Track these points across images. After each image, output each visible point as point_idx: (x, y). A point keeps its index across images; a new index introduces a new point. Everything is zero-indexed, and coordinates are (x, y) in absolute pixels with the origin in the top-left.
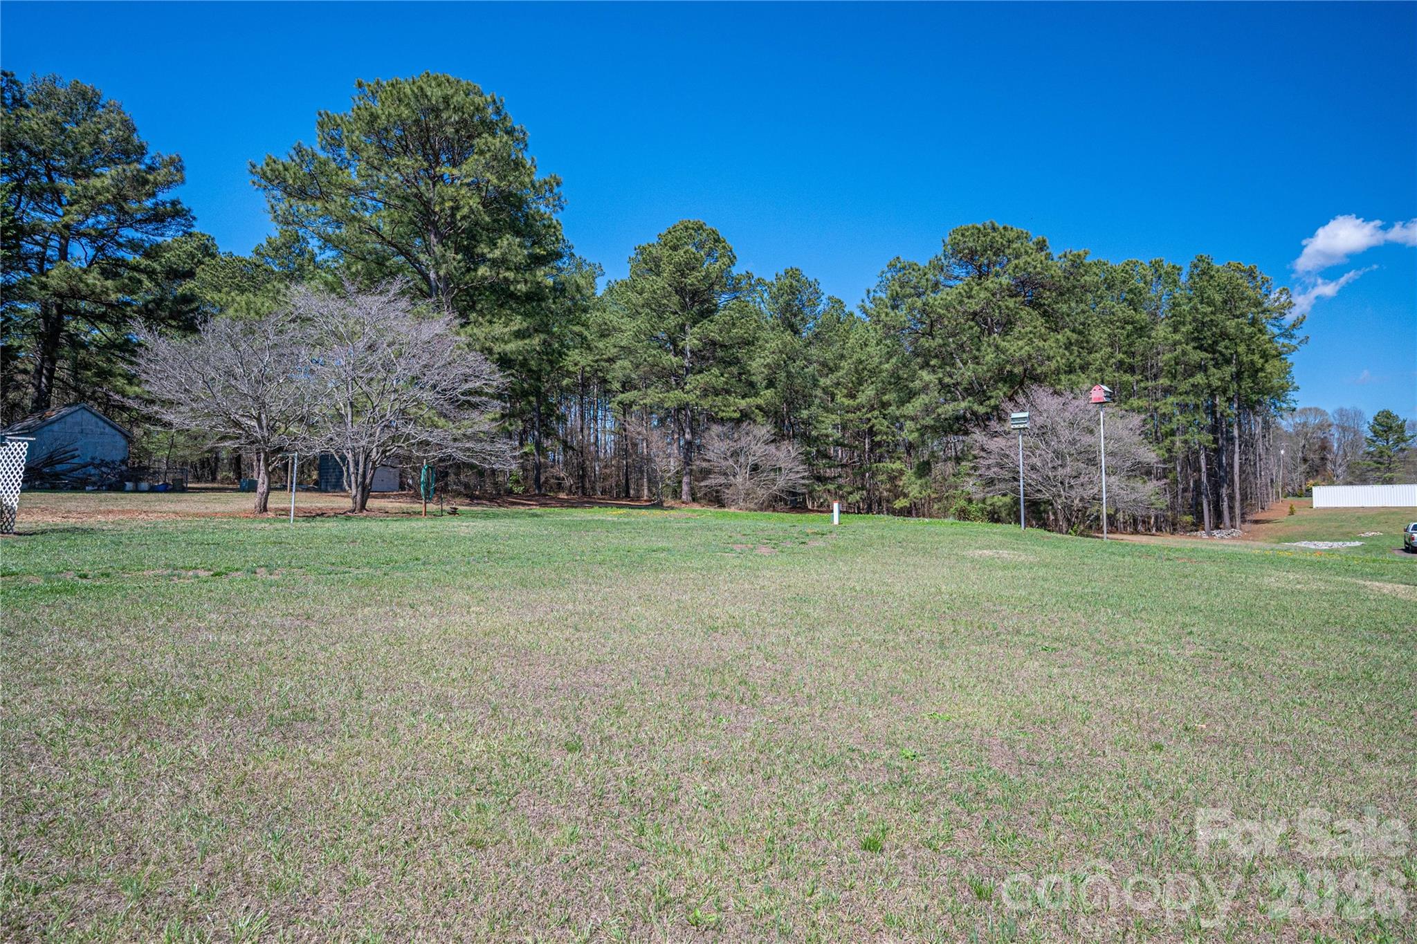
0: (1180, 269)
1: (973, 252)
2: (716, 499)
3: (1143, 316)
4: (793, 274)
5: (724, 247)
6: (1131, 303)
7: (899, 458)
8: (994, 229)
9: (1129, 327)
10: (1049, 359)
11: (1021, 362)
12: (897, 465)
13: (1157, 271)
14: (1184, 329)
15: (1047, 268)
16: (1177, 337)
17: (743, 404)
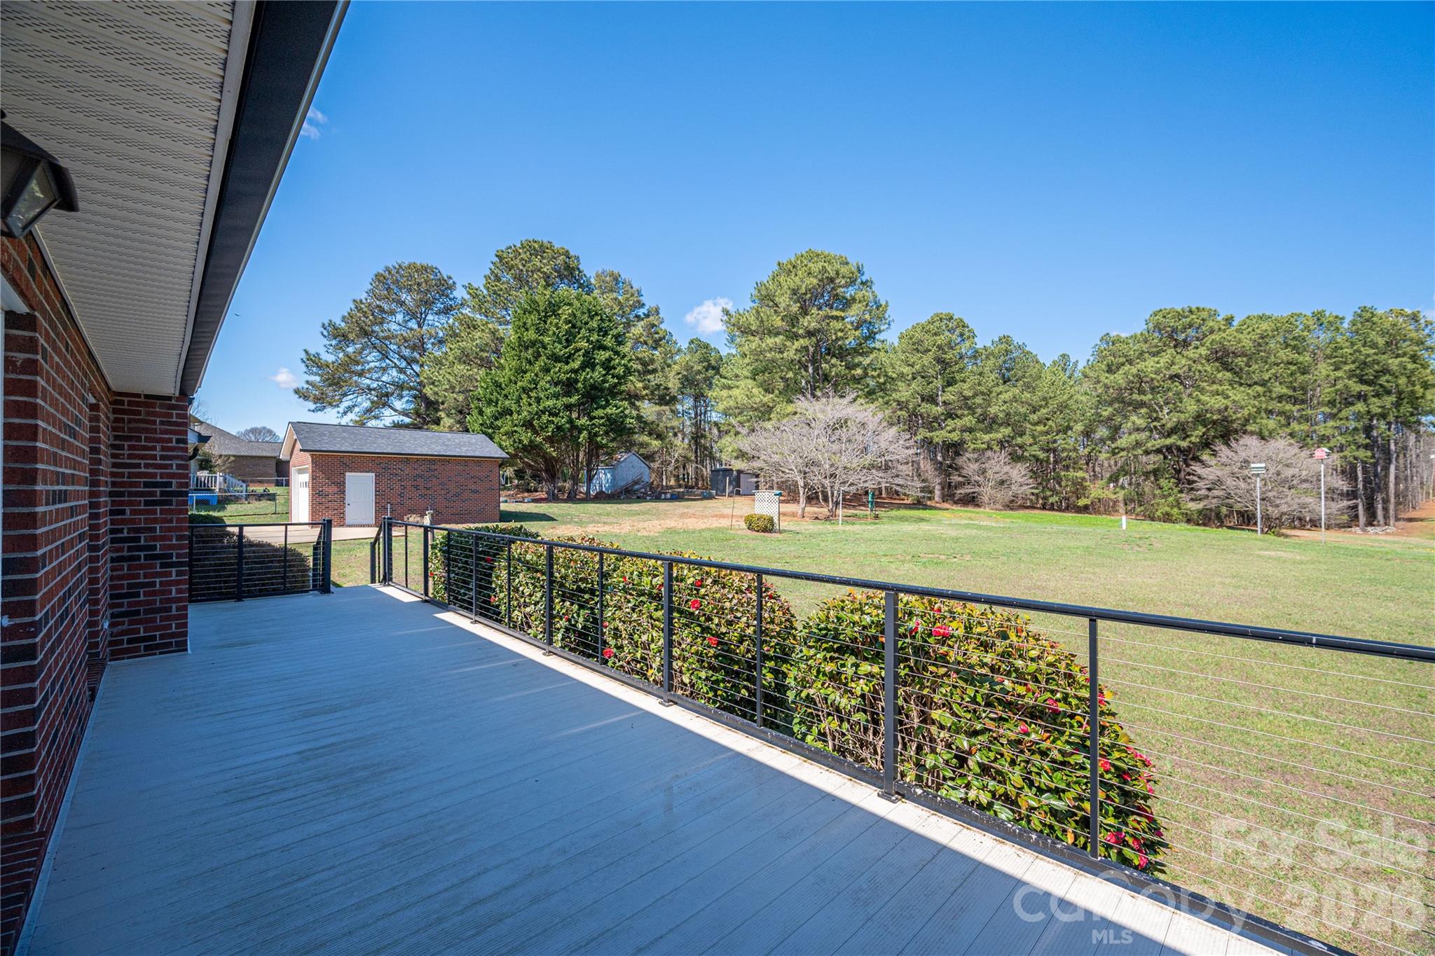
0: (1343, 318)
1: (1174, 330)
2: (971, 500)
3: (1306, 358)
4: (1005, 340)
5: (969, 331)
6: (1295, 347)
7: (1081, 469)
8: (1191, 311)
9: (1293, 368)
10: (1242, 408)
11: (1219, 411)
12: (1080, 474)
13: (1318, 319)
14: (1347, 368)
15: (1240, 341)
16: (1339, 374)
17: (987, 437)
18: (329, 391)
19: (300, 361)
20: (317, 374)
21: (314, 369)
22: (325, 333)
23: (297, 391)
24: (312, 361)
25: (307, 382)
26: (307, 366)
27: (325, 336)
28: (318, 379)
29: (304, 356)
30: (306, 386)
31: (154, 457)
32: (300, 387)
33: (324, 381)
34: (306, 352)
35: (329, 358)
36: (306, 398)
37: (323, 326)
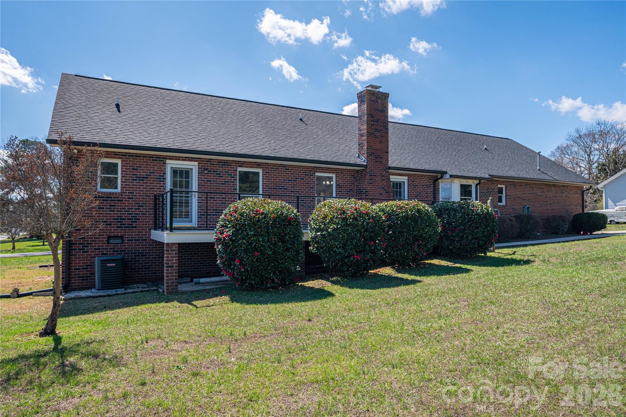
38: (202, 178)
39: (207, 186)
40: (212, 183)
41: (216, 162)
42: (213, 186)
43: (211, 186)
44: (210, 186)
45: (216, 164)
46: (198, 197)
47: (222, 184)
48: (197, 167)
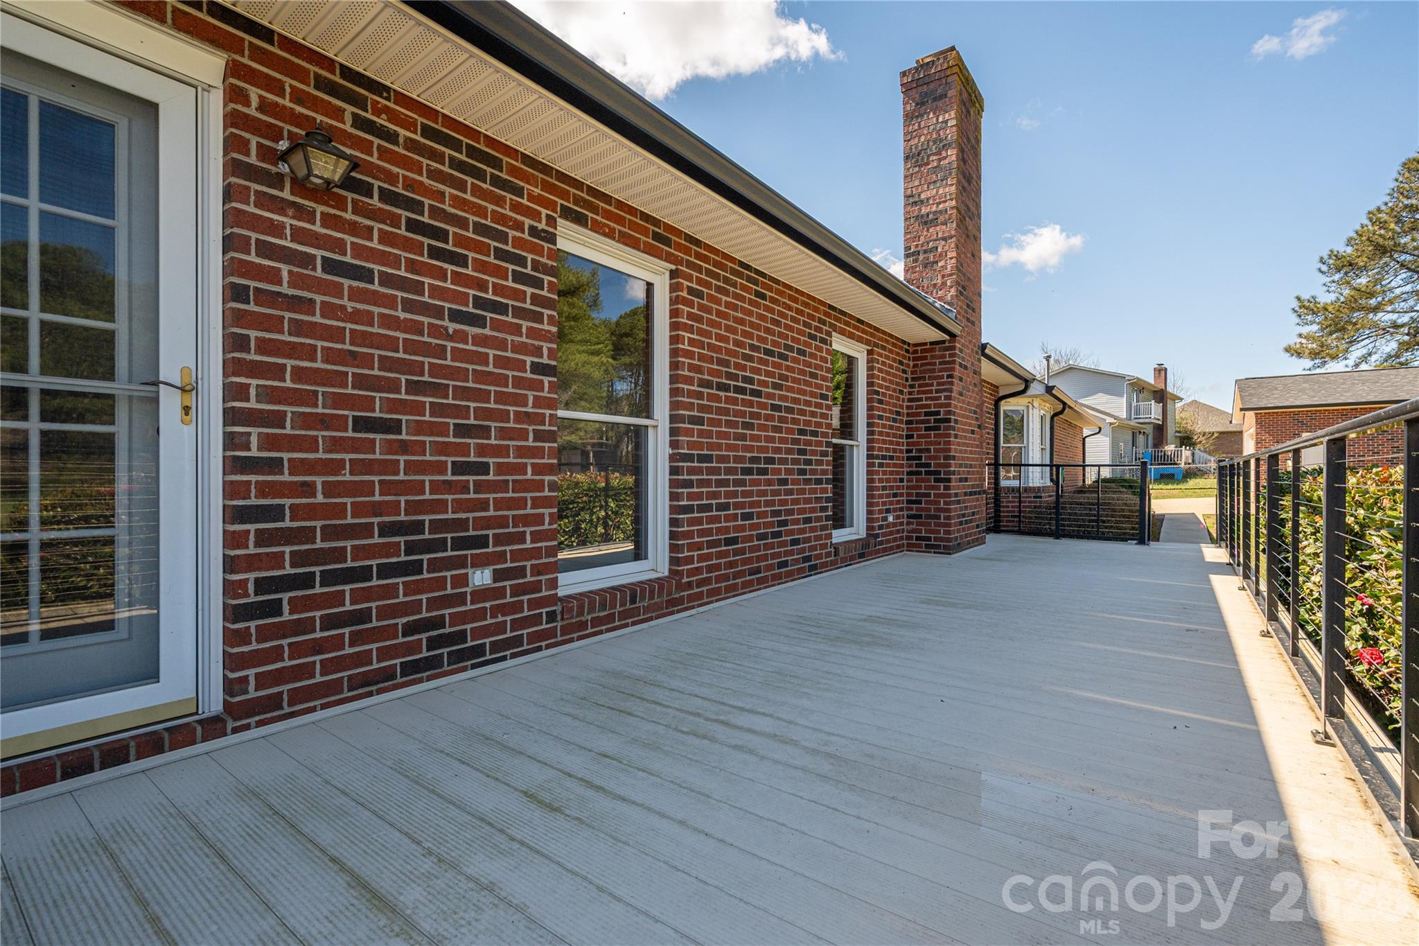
18: (1331, 340)
19: (1291, 312)
20: (1312, 323)
21: (1310, 318)
22: (1324, 268)
23: (1288, 350)
24: (1307, 308)
25: (1300, 335)
26: (1300, 316)
27: (1323, 273)
28: (1315, 328)
29: (1295, 304)
30: (1299, 340)
31: (931, 391)
32: (1291, 343)
33: (1322, 330)
34: (1298, 299)
35: (1326, 298)
36: (1299, 355)
37: (1322, 261)
38: (277, 230)
39: (328, 311)
40: (376, 299)
41: (409, 125)
42: (388, 321)
43: (368, 319)
44: (355, 317)
45: (411, 145)
46: (231, 416)
47: (456, 316)
48: (216, 105)
